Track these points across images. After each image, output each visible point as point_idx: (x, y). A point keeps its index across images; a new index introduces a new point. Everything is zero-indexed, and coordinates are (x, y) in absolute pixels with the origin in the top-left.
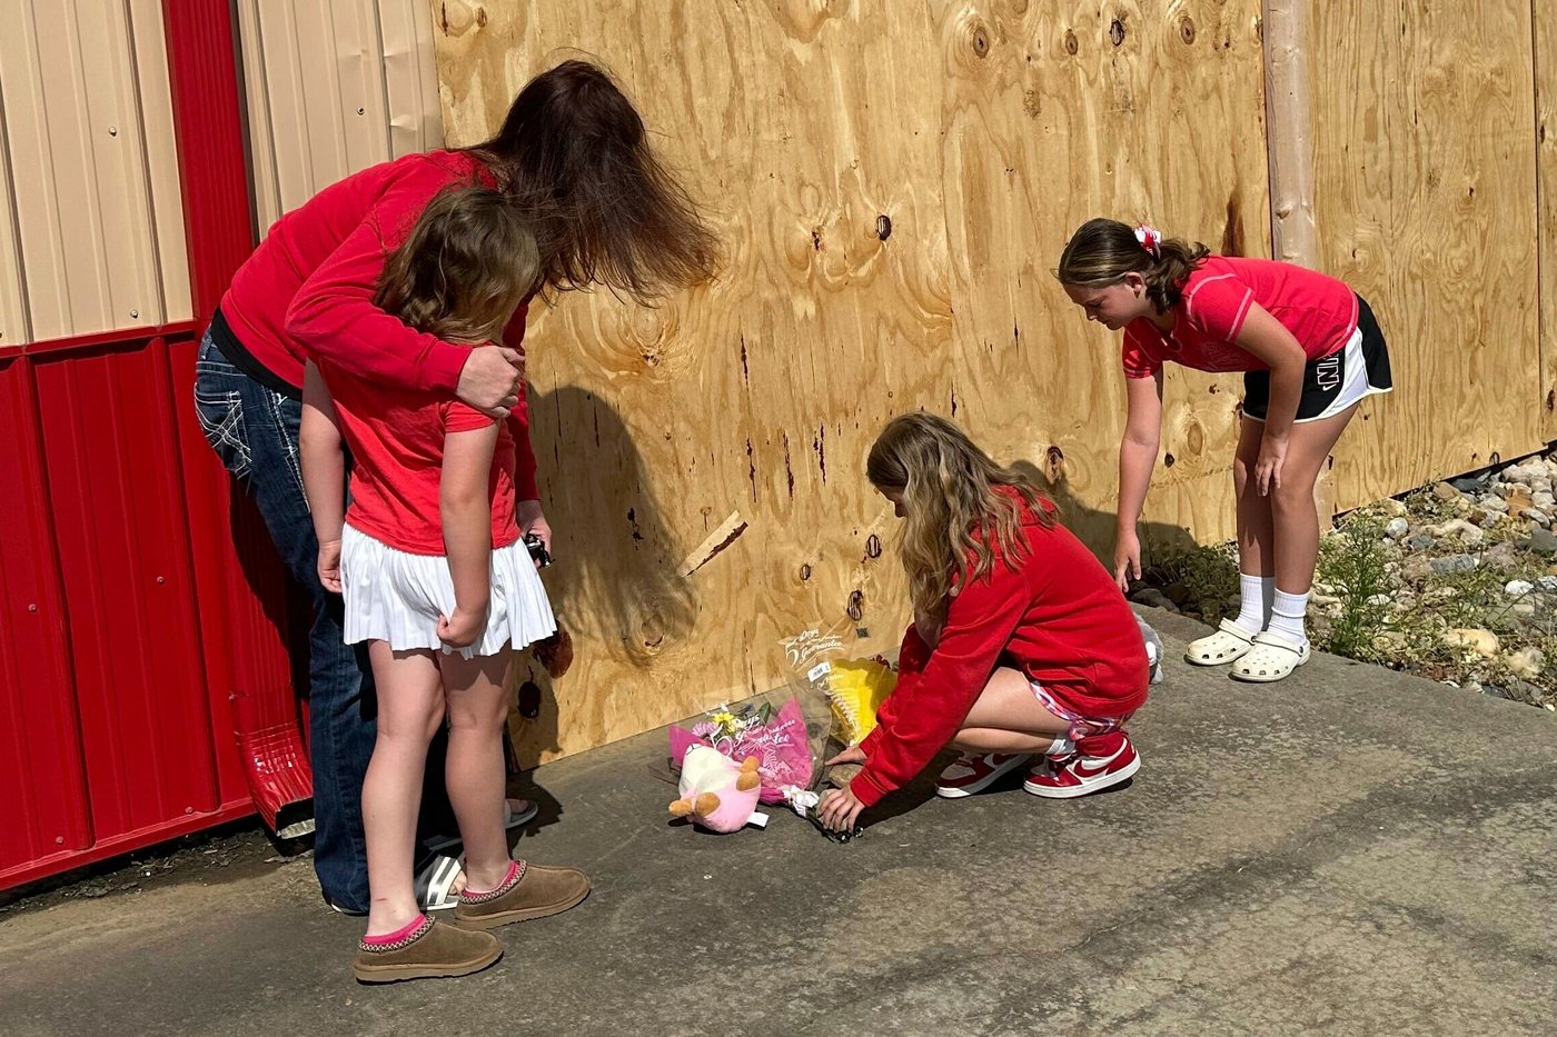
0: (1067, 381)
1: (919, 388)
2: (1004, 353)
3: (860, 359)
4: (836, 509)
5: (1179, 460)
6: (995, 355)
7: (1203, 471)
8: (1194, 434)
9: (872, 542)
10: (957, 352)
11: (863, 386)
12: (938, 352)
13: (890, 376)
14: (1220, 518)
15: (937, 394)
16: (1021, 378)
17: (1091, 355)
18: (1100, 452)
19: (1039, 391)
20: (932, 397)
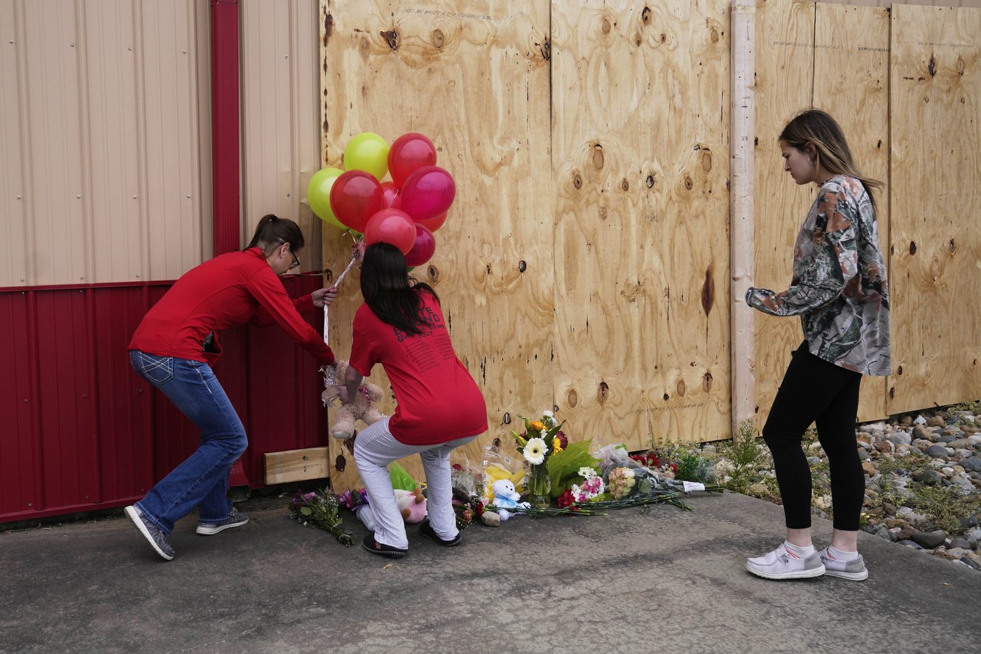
0: (613, 351)
1: (535, 345)
2: (580, 333)
3: (506, 328)
4: (490, 398)
5: (672, 397)
6: (576, 334)
7: (684, 405)
8: (681, 386)
9: (507, 415)
10: (556, 330)
11: (507, 341)
12: (546, 329)
13: (520, 338)
14: (693, 429)
15: (544, 349)
16: (588, 346)
17: (627, 339)
18: (628, 388)
19: (598, 354)
20: (541, 349)
